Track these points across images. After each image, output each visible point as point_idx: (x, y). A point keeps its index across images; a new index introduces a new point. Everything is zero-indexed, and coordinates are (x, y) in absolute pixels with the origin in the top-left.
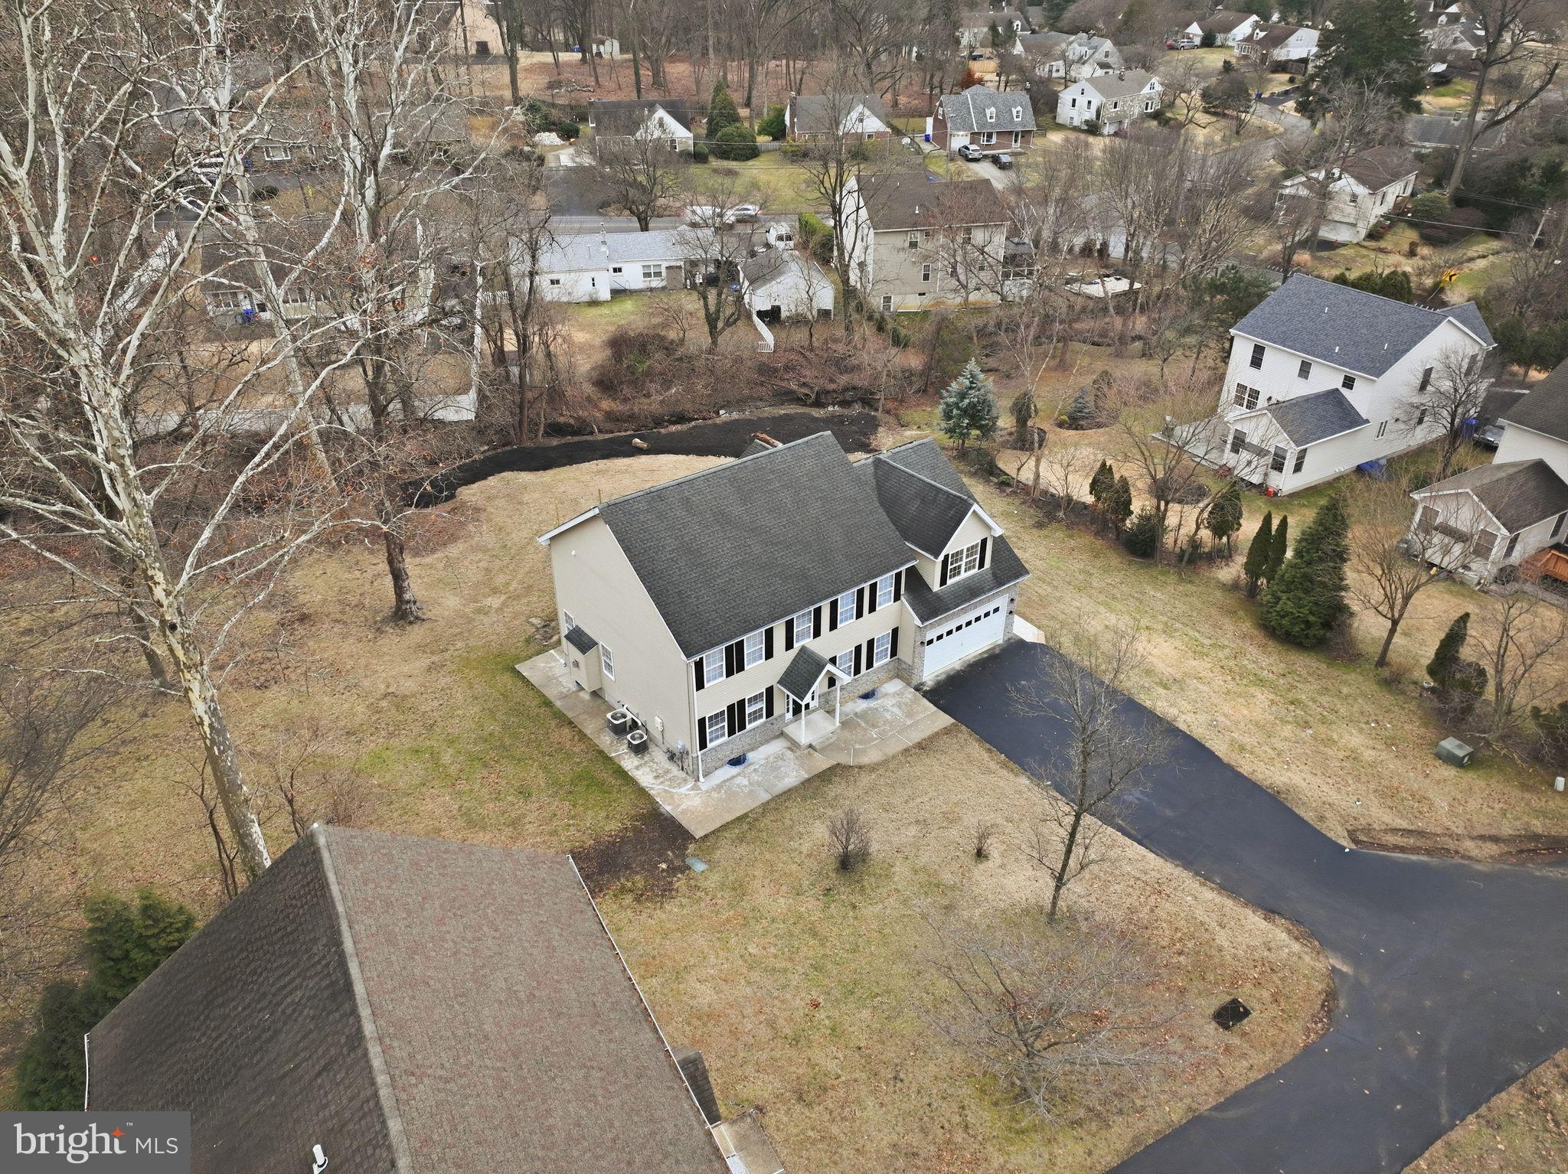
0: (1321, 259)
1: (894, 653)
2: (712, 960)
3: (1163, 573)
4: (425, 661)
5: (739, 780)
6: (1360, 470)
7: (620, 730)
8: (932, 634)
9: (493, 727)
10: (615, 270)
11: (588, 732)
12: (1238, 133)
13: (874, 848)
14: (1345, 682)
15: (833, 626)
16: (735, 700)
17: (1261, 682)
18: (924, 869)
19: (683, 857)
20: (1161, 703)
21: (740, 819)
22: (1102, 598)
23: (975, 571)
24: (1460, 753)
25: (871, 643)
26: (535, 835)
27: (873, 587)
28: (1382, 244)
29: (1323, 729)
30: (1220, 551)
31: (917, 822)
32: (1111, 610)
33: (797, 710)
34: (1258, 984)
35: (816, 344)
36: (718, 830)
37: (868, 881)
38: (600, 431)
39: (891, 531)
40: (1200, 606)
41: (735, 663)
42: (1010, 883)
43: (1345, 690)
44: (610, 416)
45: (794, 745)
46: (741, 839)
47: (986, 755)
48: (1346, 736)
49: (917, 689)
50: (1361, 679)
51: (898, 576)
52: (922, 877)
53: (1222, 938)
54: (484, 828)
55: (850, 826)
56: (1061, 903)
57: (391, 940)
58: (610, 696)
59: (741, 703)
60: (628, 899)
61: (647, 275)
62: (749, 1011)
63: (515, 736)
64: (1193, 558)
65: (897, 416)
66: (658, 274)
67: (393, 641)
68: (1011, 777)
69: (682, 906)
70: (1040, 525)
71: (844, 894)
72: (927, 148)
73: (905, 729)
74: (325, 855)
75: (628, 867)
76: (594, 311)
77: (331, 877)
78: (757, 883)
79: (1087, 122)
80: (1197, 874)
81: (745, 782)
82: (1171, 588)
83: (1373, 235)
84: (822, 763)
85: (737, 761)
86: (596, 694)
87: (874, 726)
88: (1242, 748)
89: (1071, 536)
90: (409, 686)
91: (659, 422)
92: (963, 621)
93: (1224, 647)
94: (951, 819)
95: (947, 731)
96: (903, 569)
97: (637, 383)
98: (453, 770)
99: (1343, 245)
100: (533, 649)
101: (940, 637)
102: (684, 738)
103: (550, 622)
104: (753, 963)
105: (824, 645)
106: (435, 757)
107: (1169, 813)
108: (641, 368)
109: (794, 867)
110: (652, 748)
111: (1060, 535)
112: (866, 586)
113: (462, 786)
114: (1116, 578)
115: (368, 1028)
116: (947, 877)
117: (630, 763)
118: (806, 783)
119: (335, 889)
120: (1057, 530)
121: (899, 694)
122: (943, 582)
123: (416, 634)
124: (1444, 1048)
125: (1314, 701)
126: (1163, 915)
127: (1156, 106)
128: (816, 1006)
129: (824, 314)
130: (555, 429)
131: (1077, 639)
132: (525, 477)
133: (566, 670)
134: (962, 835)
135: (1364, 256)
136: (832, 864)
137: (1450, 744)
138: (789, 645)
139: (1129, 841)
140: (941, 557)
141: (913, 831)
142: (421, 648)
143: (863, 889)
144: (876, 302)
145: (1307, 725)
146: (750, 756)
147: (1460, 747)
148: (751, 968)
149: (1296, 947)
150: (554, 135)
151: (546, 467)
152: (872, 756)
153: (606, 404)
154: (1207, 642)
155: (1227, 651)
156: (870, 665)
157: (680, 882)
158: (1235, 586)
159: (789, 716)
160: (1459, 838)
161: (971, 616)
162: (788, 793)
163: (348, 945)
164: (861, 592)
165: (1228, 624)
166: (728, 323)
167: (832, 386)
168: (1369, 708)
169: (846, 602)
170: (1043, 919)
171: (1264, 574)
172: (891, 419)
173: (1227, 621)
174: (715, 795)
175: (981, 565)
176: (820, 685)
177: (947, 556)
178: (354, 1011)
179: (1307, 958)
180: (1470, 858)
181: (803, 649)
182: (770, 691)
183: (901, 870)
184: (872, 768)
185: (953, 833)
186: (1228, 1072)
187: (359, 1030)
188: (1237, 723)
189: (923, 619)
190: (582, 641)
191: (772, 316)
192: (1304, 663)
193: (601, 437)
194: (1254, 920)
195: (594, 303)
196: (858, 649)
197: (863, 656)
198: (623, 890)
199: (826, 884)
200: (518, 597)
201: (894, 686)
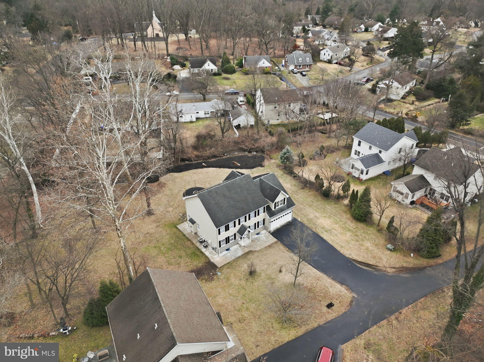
0: (387, 106)
1: (264, 224)
2: (222, 294)
3: (331, 202)
4: (155, 225)
5: (228, 254)
6: (384, 173)
7: (201, 242)
8: (273, 220)
9: (172, 241)
10: (197, 113)
11: (194, 243)
12: (371, 62)
13: (257, 270)
14: (369, 230)
15: (249, 219)
16: (227, 236)
17: (349, 230)
18: (268, 275)
19: (216, 272)
20: (325, 236)
21: (228, 263)
22: (315, 208)
23: (283, 205)
24: (391, 248)
25: (258, 222)
26: (183, 267)
27: (258, 211)
28: (405, 101)
29: (361, 242)
30: (345, 196)
31: (267, 264)
32: (317, 212)
33: (241, 238)
34: (337, 299)
35: (249, 135)
36: (223, 266)
37: (256, 277)
38: (194, 161)
39: (263, 197)
40: (338, 210)
41: (227, 228)
42: (287, 278)
43: (369, 232)
44: (197, 156)
45: (240, 246)
46: (228, 268)
47: (284, 248)
48: (367, 244)
49: (269, 232)
50: (373, 229)
51: (264, 208)
52: (268, 276)
53: (331, 290)
54: (172, 265)
55: (252, 265)
56: (296, 282)
57: (164, 290)
58: (199, 234)
59: (229, 237)
60: (204, 281)
61: (205, 114)
62: (229, 304)
63: (177, 243)
64: (339, 198)
65: (270, 156)
66: (208, 114)
67: (148, 220)
68: (289, 253)
69: (215, 282)
70: (303, 188)
71: (251, 280)
72: (282, 69)
73: (266, 242)
74: (150, 274)
75: (204, 274)
76: (191, 125)
77: (152, 278)
78: (232, 277)
79: (328, 60)
80: (327, 276)
81: (229, 255)
82: (332, 206)
83: (403, 98)
84: (247, 250)
85: (228, 250)
86: (196, 233)
87: (259, 241)
88: (342, 247)
89: (310, 192)
90: (152, 231)
91: (209, 158)
92: (280, 216)
93: (343, 221)
94: (274, 263)
95: (275, 243)
96: (265, 206)
97: (204, 147)
98: (164, 251)
99: (395, 100)
100: (180, 222)
101: (274, 220)
102: (216, 245)
103: (184, 215)
104: (230, 295)
105: (247, 224)
106: (160, 248)
107: (323, 262)
108: (205, 143)
109: (240, 274)
110: (209, 246)
111: (307, 191)
112: (257, 210)
113: (166, 255)
114: (320, 203)
115: (162, 305)
116: (273, 276)
117: (203, 250)
118: (243, 255)
119: (153, 280)
120: (307, 190)
121: (265, 233)
122: (275, 208)
123: (153, 218)
124: (373, 312)
125: (361, 235)
126: (319, 285)
127: (349, 54)
128: (243, 303)
129: (252, 126)
130: (183, 160)
131: (308, 220)
132: (176, 174)
133: (188, 227)
134: (276, 267)
135: (400, 104)
136: (248, 273)
137: (389, 246)
138: (239, 224)
139: (313, 268)
140: (274, 203)
141: (266, 266)
142: (154, 221)
143: (254, 279)
144: (266, 122)
145: (358, 241)
146: (231, 248)
147: (391, 246)
148: (230, 296)
149: (346, 291)
150: (179, 66)
151: (181, 171)
152: (258, 249)
153: (195, 153)
154: (338, 220)
155: (343, 222)
156: (258, 227)
157: (215, 277)
158: (347, 205)
159: (240, 239)
160: (387, 268)
161: (282, 215)
162: (239, 258)
163: (157, 291)
164: (255, 212)
165: (345, 216)
166: (226, 131)
167: (254, 147)
168: (374, 237)
169: (252, 214)
170: (293, 285)
171: (353, 203)
172: (268, 157)
173: (344, 214)
174: (223, 258)
175: (284, 204)
176: (246, 232)
177: (275, 203)
178: (159, 302)
179: (348, 294)
180: (388, 272)
181: (242, 225)
182: (235, 234)
183: (263, 275)
184: (258, 251)
185: (275, 266)
186: (327, 317)
187: (161, 305)
188: (342, 241)
189: (270, 217)
190: (193, 222)
191: (238, 127)
192: (361, 225)
193: (194, 162)
194: (338, 286)
195: (192, 122)
196: (255, 224)
197: (257, 225)
198: (203, 279)
199: (247, 278)
200: (176, 208)
201: (264, 232)
